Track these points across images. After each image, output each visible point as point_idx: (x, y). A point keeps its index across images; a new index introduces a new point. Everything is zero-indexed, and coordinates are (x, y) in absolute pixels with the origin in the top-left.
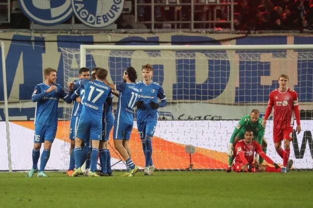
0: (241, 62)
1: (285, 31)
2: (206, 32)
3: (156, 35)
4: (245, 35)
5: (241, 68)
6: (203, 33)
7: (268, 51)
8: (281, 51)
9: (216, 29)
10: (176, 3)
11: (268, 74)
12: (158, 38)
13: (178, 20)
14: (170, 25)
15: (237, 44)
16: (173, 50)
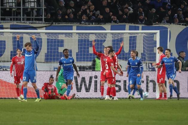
0: (48, 39)
1: (71, 23)
2: (29, 23)
3: (2, 24)
4: (50, 25)
5: (48, 42)
6: (28, 24)
7: (62, 33)
8: (69, 33)
9: (34, 22)
10: (13, 6)
11: (62, 46)
12: (3, 25)
13: (14, 16)
14: (9, 19)
15: (46, 29)
16: (11, 33)
